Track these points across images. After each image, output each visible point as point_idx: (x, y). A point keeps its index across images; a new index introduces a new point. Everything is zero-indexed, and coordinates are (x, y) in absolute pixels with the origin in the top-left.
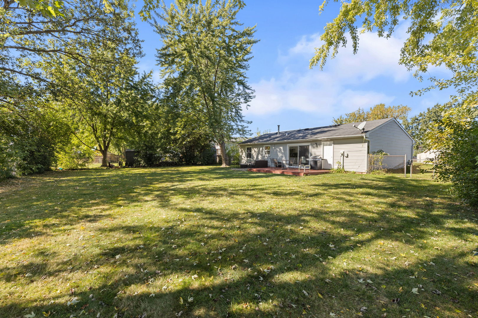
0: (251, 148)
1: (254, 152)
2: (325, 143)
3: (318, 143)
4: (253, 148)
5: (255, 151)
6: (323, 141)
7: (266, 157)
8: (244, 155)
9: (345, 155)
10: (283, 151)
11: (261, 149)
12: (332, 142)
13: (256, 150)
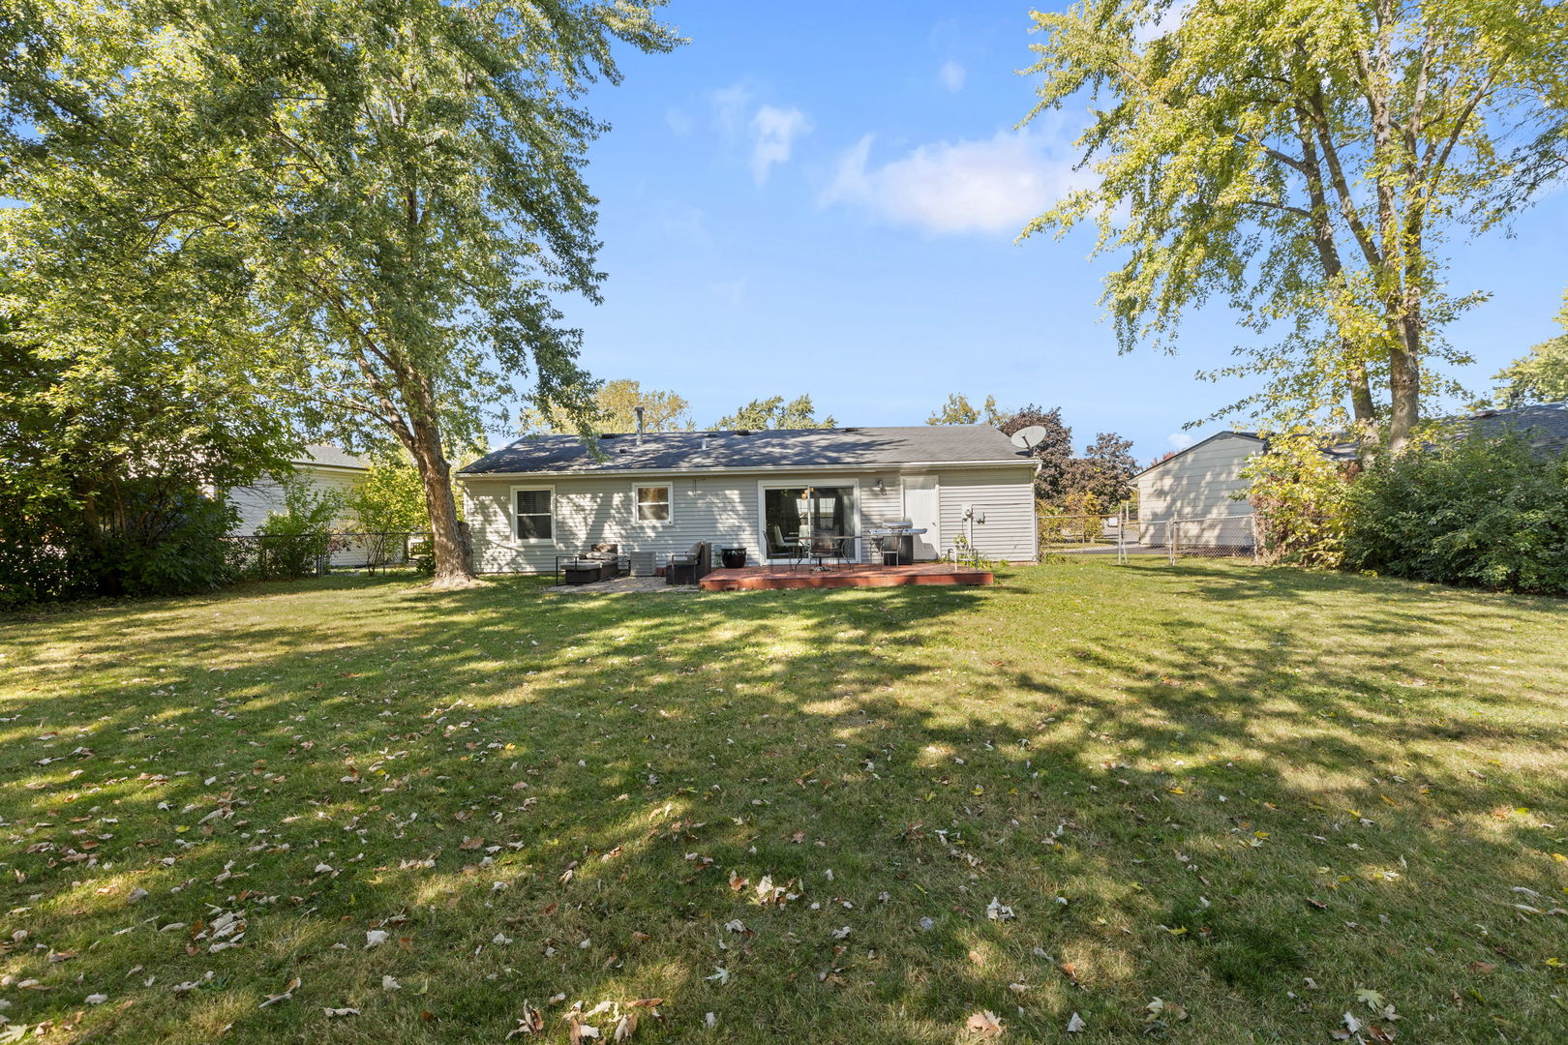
0: (546, 494)
1: (572, 512)
2: (910, 480)
3: (886, 478)
4: (565, 493)
5: (579, 509)
6: (904, 474)
7: (651, 533)
8: (501, 522)
9: (976, 517)
10: (740, 508)
11: (617, 499)
12: (936, 477)
13: (586, 501)
